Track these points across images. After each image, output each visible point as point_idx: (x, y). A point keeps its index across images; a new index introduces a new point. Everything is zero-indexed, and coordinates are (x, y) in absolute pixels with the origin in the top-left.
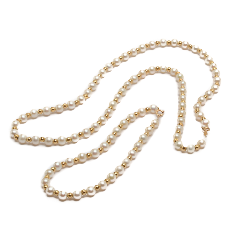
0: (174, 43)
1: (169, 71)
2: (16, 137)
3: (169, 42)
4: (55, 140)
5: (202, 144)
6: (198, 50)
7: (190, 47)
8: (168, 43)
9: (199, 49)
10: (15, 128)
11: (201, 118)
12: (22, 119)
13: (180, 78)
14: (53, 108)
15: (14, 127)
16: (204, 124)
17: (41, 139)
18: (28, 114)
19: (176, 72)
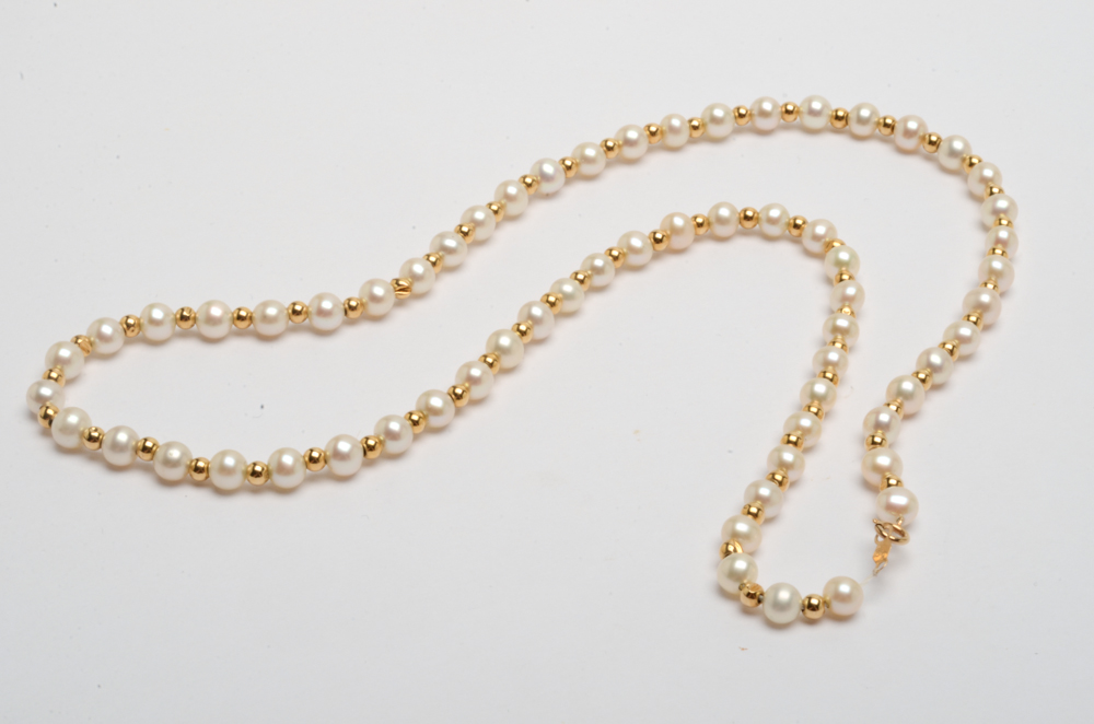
0: (862, 121)
1: (795, 232)
2: (46, 416)
3: (840, 114)
4: (198, 460)
5: (843, 598)
6: (968, 161)
7: (931, 143)
8: (838, 118)
9: (971, 158)
10: (54, 375)
11: (884, 476)
12: (97, 340)
13: (844, 269)
14: (243, 313)
15: (51, 371)
16: (890, 508)
17: (140, 444)
18: (131, 321)
19: (827, 239)
